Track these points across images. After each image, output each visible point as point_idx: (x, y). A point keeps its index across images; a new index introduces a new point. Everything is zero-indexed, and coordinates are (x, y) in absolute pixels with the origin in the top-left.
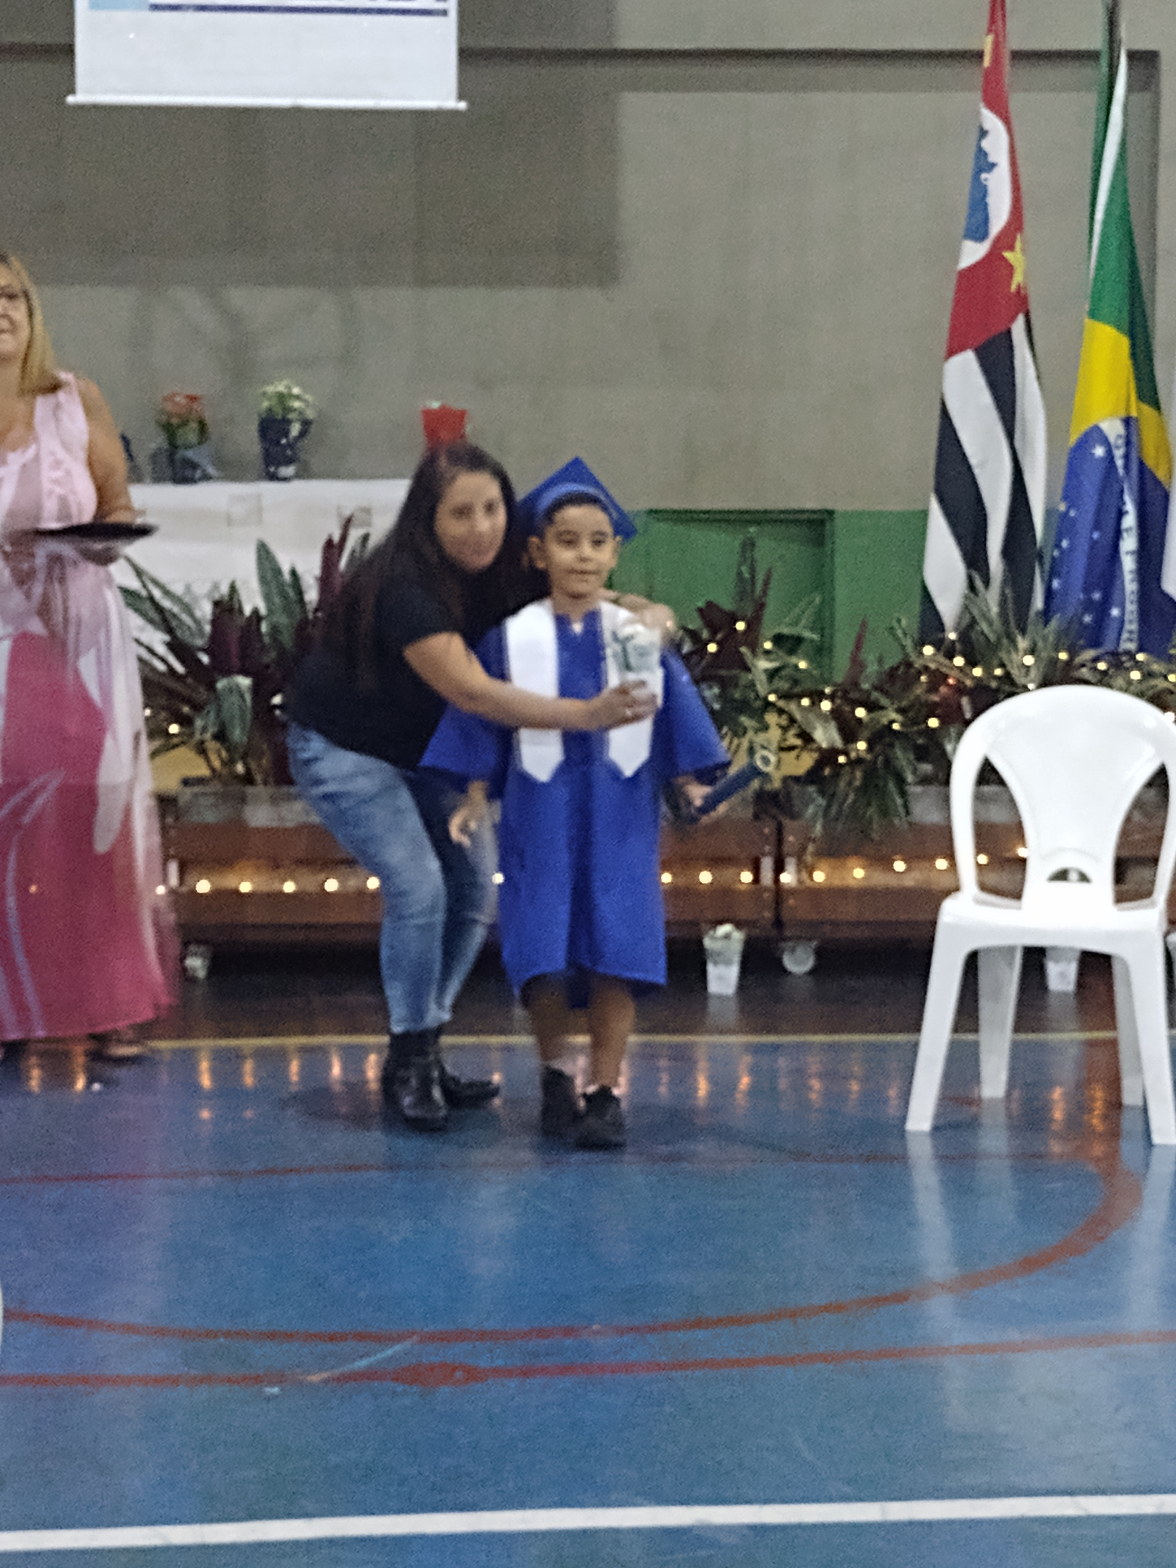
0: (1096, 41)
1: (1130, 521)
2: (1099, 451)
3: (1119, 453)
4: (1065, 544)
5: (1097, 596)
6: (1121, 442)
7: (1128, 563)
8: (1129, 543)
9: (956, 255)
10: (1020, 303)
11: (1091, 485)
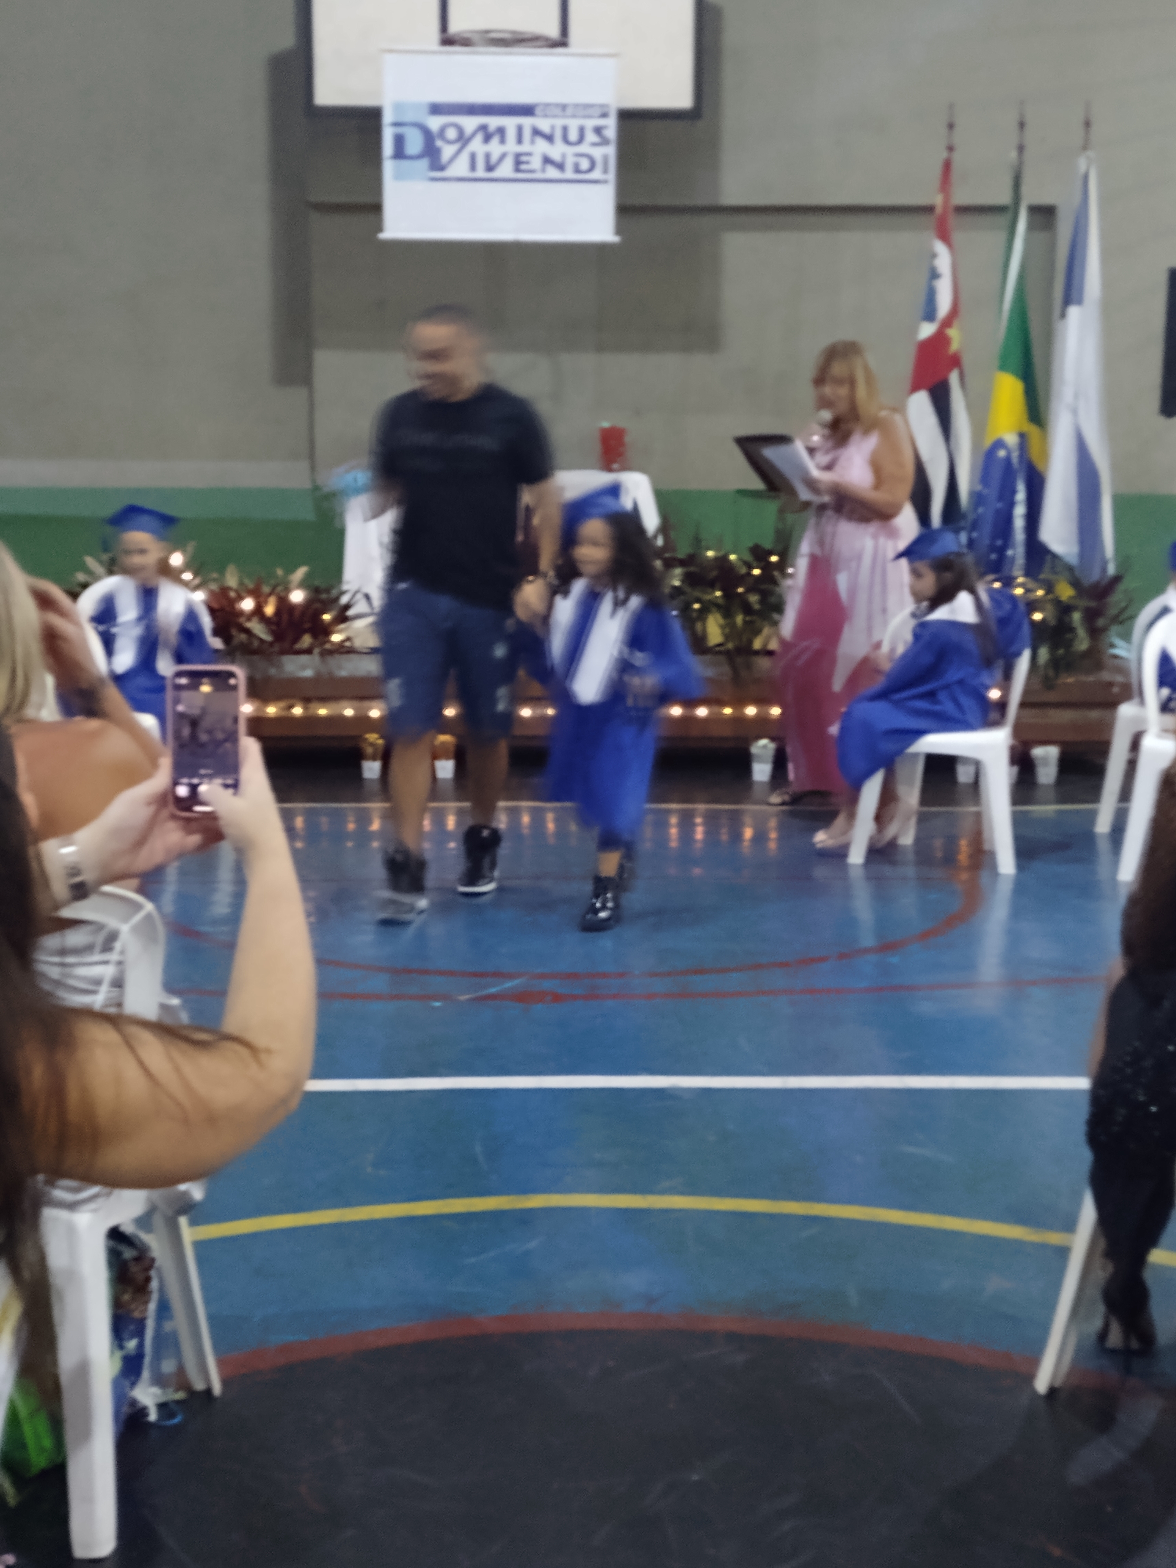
0: (1005, 198)
1: (1021, 496)
2: (1002, 453)
3: (1015, 455)
4: (980, 510)
5: (998, 542)
6: (1017, 447)
7: (1019, 522)
9: (915, 331)
10: (955, 361)
11: (997, 474)
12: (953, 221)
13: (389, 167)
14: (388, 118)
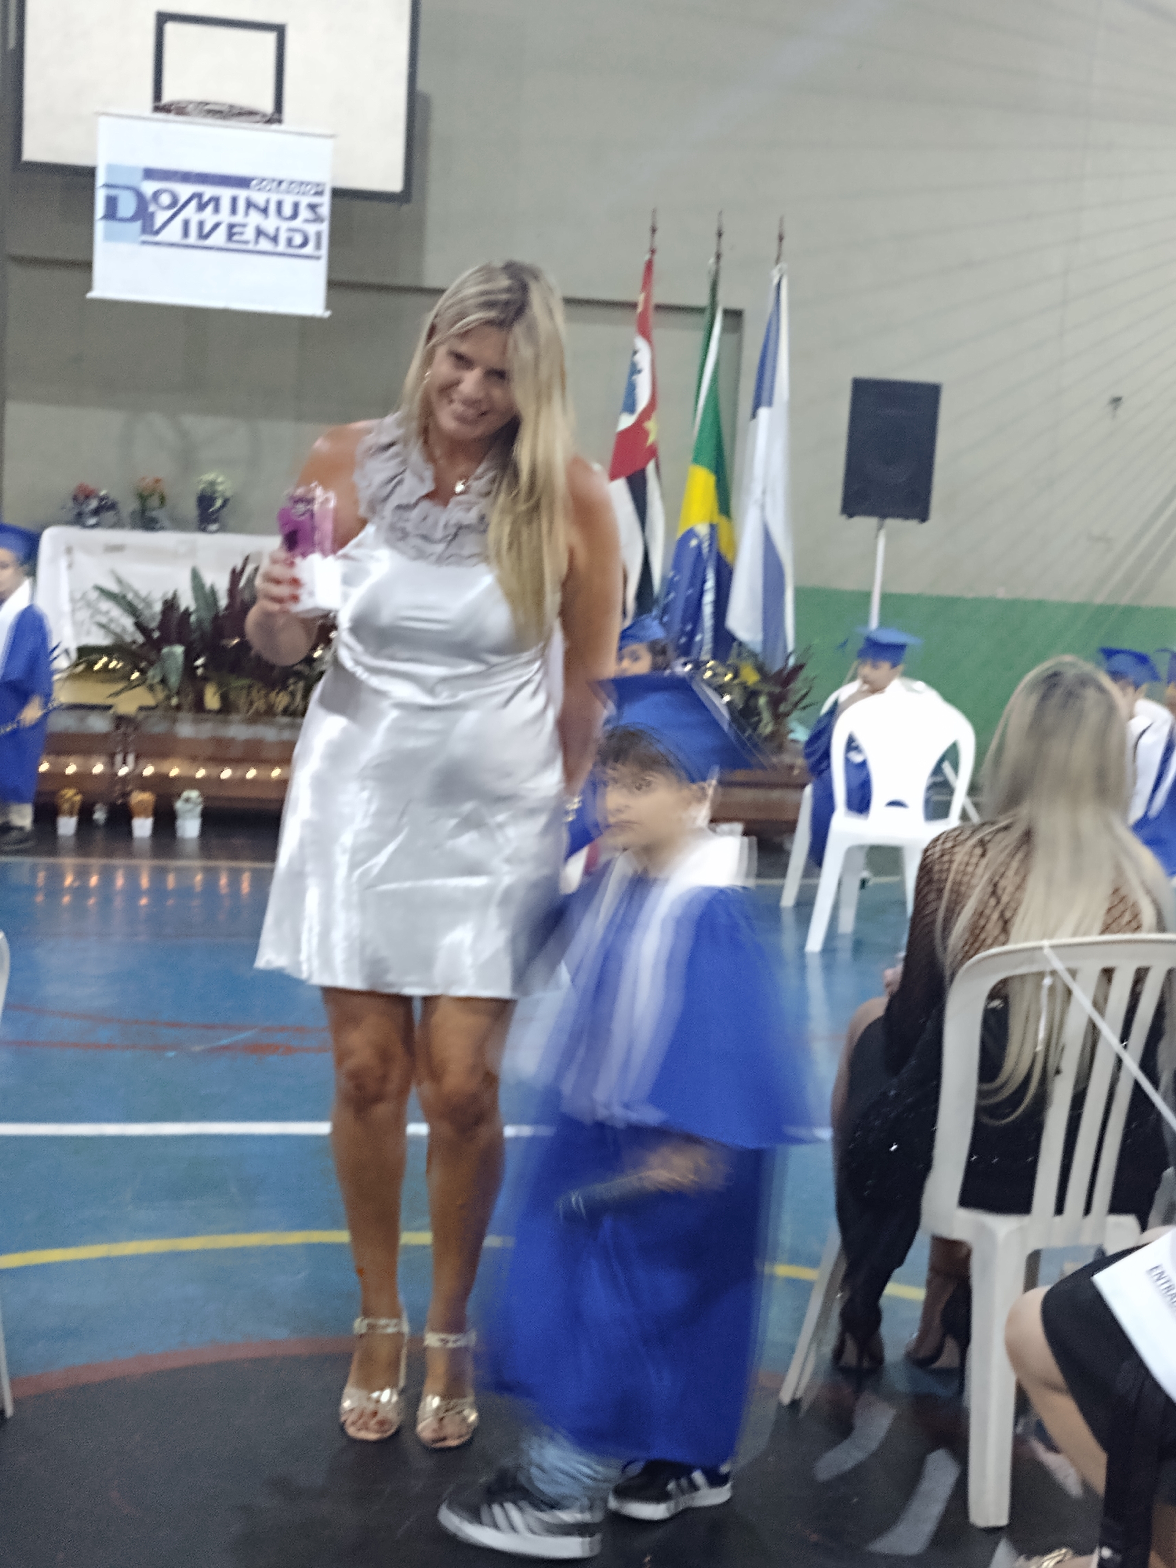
0: (703, 300)
1: (710, 584)
2: (694, 543)
3: (706, 545)
4: (672, 596)
5: (689, 627)
6: (707, 537)
7: (708, 609)
8: (709, 598)
9: (616, 422)
10: (652, 452)
11: (688, 561)
12: (653, 317)
13: (100, 227)
14: (101, 179)
